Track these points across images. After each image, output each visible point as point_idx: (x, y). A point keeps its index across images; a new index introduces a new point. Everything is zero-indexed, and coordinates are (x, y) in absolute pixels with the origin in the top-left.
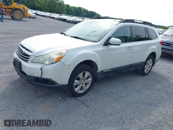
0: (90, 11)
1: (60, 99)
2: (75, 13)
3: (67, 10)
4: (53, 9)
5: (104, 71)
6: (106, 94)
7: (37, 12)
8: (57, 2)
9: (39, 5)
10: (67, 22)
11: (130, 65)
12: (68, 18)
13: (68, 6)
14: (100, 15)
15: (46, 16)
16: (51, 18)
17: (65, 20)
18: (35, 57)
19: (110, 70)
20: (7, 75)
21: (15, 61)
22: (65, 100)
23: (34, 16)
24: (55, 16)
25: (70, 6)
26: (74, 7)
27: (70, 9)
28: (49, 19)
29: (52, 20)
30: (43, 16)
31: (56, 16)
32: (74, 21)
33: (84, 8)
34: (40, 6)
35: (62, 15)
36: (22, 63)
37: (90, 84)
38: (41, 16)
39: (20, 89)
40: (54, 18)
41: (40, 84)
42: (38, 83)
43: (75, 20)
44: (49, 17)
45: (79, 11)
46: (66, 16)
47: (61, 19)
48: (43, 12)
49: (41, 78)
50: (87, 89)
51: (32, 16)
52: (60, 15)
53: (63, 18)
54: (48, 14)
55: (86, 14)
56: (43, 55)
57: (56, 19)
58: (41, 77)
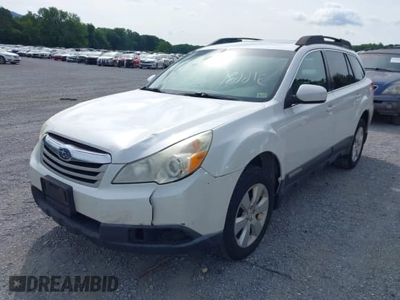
0: (144, 36)
1: (205, 270)
2: (109, 43)
3: (90, 37)
4: (55, 38)
5: (290, 176)
6: (306, 232)
7: (16, 49)
8: (63, 20)
9: (18, 31)
10: (100, 65)
11: (332, 148)
12: (100, 55)
13: (91, 27)
14: (167, 42)
15: (42, 57)
16: (57, 58)
17: (92, 61)
18: (122, 166)
19: (301, 169)
20: (14, 224)
21: (47, 185)
22: (220, 272)
23: (15, 57)
24: (64, 53)
25: (96, 27)
26: (104, 29)
27: (97, 34)
28: (52, 62)
29: (60, 63)
30: (35, 56)
31: (69, 53)
32: (115, 61)
33: (130, 29)
34: (21, 32)
35: (81, 49)
36: (74, 189)
37: (265, 213)
38: (29, 56)
39: (75, 261)
40: (64, 59)
41: (149, 246)
42: (139, 243)
43: (119, 59)
44: (50, 57)
45: (118, 37)
46: (91, 50)
47: (82, 60)
48: (32, 47)
49: (152, 227)
50: (261, 229)
51: (9, 58)
52: (77, 50)
53: (87, 56)
54: (45, 51)
55: (135, 42)
56: (146, 157)
57: (69, 61)
58: (152, 224)
